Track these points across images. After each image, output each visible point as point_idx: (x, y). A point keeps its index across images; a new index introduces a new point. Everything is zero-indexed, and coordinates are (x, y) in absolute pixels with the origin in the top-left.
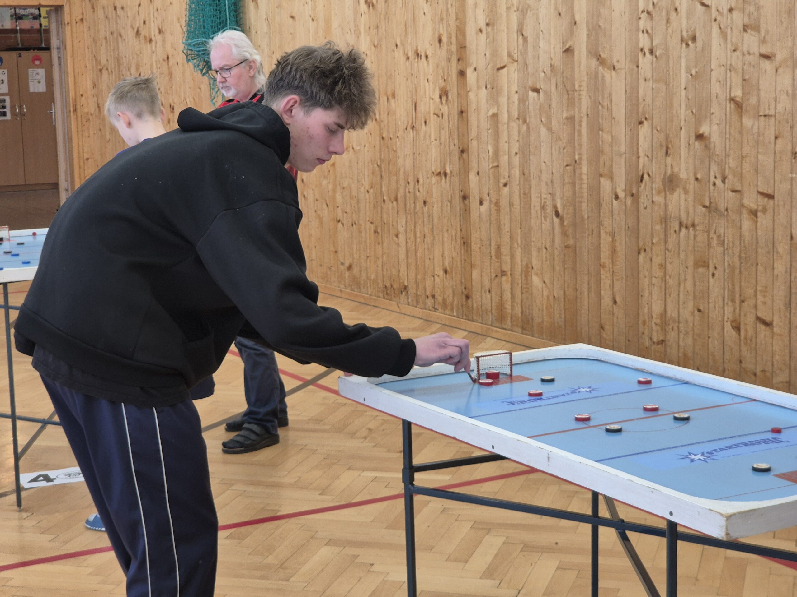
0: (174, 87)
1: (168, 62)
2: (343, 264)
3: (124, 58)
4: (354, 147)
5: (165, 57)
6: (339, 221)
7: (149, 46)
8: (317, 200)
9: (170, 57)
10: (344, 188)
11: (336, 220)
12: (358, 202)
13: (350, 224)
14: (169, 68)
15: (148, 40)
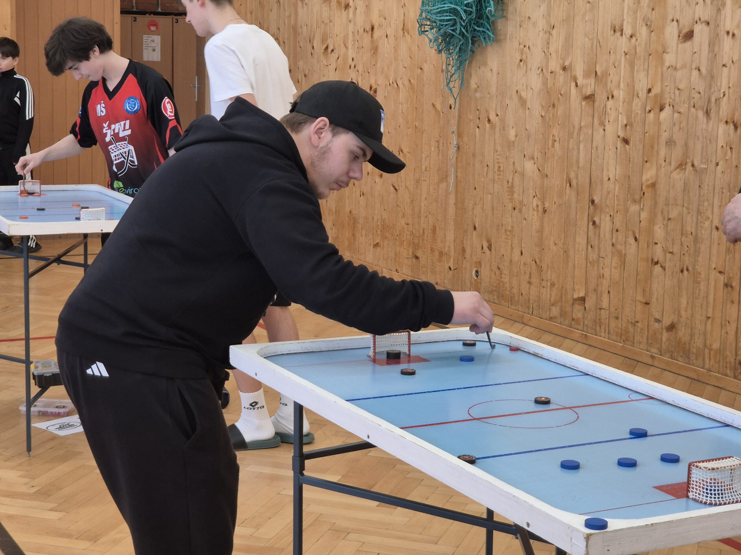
0: (378, 65)
1: (372, 35)
2: (658, 321)
3: (305, 28)
4: (696, 163)
5: (368, 28)
6: (657, 263)
7: (344, 13)
8: (617, 231)
9: (376, 27)
10: (669, 219)
11: (650, 260)
12: (696, 240)
13: (678, 269)
14: (372, 42)
15: (343, 5)
